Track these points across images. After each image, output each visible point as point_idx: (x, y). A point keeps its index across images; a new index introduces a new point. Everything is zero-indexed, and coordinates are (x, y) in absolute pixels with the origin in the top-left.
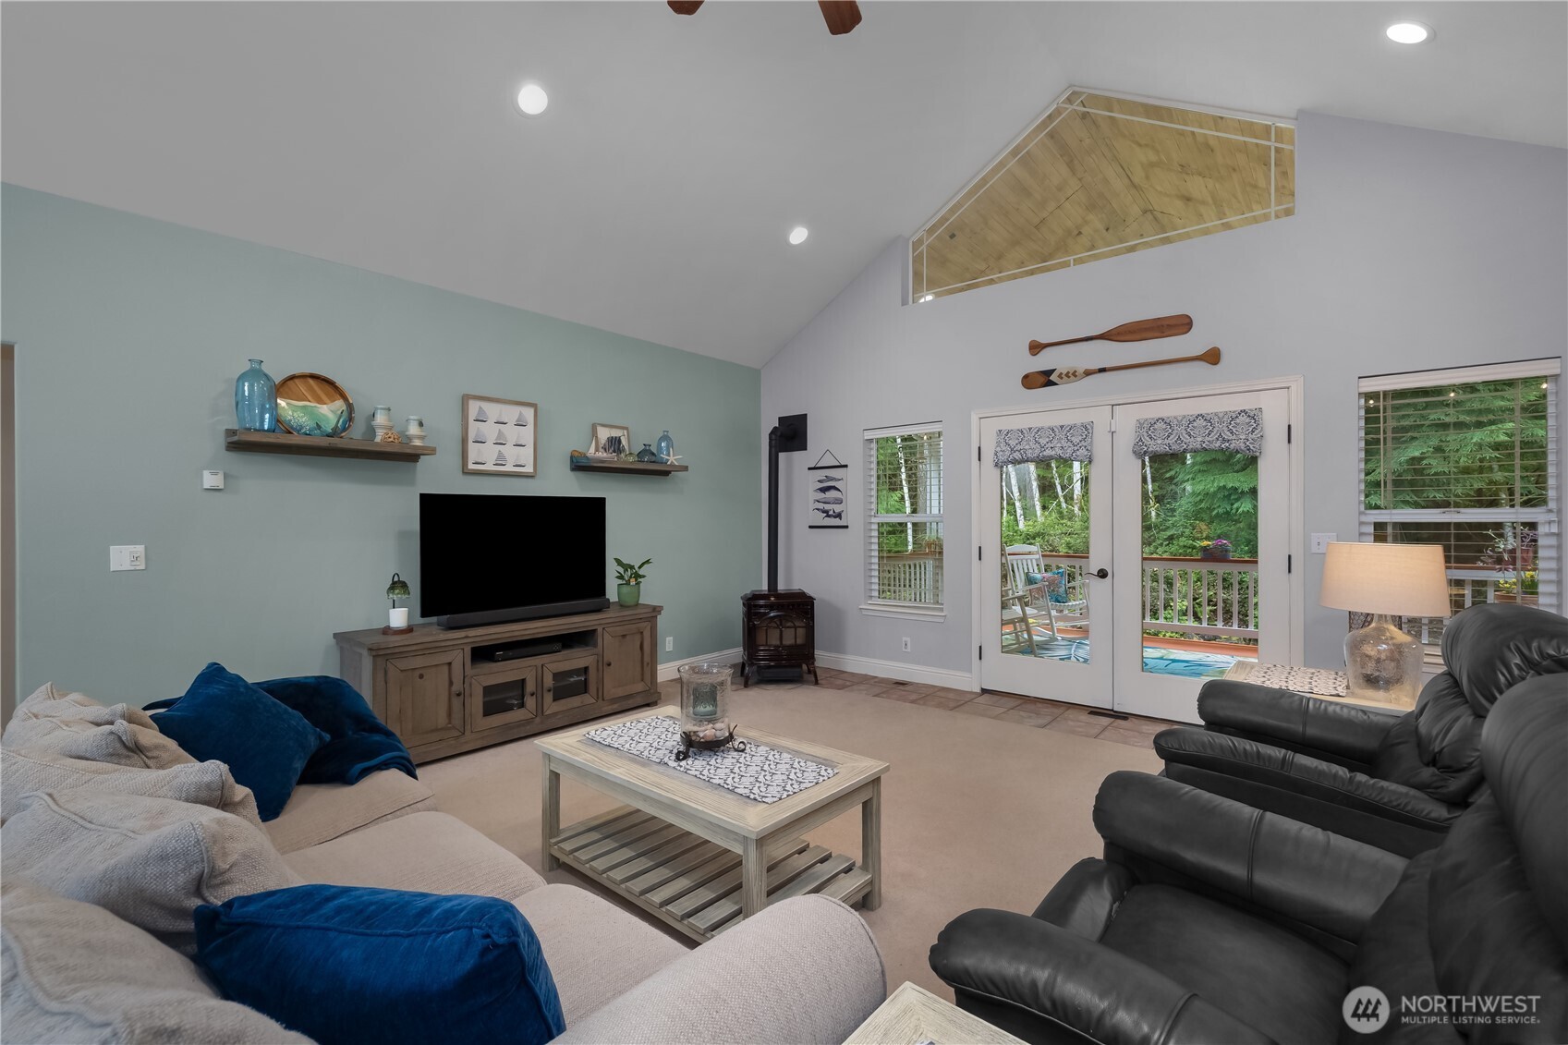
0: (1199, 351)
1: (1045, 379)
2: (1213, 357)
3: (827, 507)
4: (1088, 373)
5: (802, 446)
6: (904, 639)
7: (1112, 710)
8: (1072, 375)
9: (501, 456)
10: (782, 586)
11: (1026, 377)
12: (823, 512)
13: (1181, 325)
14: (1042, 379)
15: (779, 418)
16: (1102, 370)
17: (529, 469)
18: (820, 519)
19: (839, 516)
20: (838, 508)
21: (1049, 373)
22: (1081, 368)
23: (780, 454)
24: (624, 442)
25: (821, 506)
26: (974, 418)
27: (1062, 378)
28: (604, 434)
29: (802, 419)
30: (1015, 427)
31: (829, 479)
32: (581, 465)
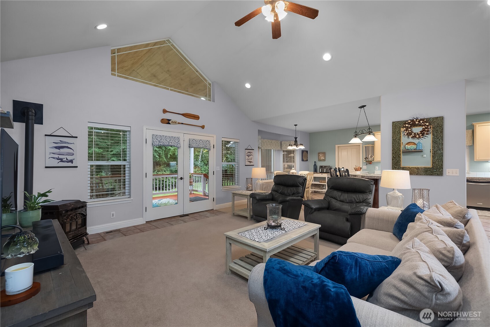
0: (201, 125)
1: (168, 122)
2: (203, 127)
3: (61, 157)
4: (179, 123)
6: (112, 213)
7: (183, 215)
8: (175, 123)
11: (163, 119)
12: (58, 159)
13: (197, 117)
14: (167, 122)
16: (182, 124)
18: (55, 163)
19: (71, 161)
20: (70, 158)
21: (170, 120)
22: (178, 121)
26: (145, 129)
27: (172, 123)
30: (158, 134)
31: (62, 142)
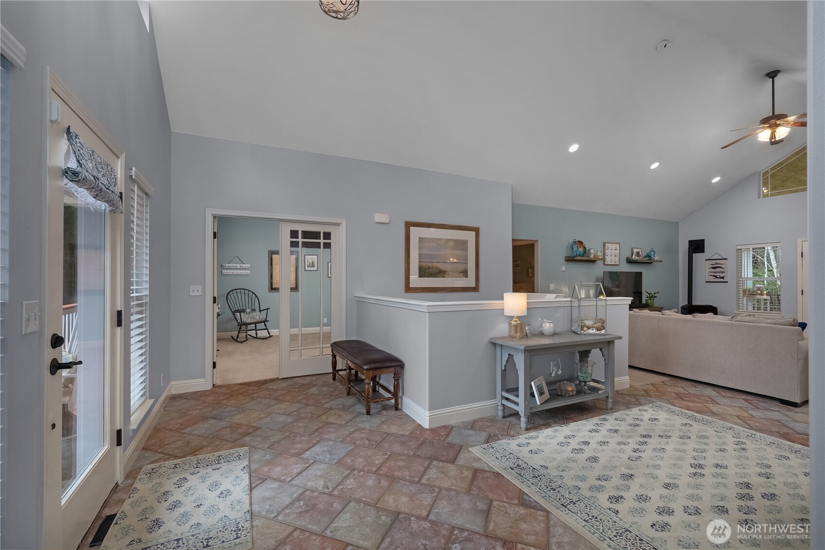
3: (716, 274)
5: (703, 251)
9: (611, 260)
10: (694, 304)
12: (714, 276)
15: (689, 241)
17: (618, 263)
18: (712, 279)
19: (723, 278)
20: (722, 275)
23: (694, 254)
24: (640, 253)
25: (713, 274)
26: (799, 241)
28: (635, 251)
29: (703, 241)
31: (716, 264)
32: (630, 261)
